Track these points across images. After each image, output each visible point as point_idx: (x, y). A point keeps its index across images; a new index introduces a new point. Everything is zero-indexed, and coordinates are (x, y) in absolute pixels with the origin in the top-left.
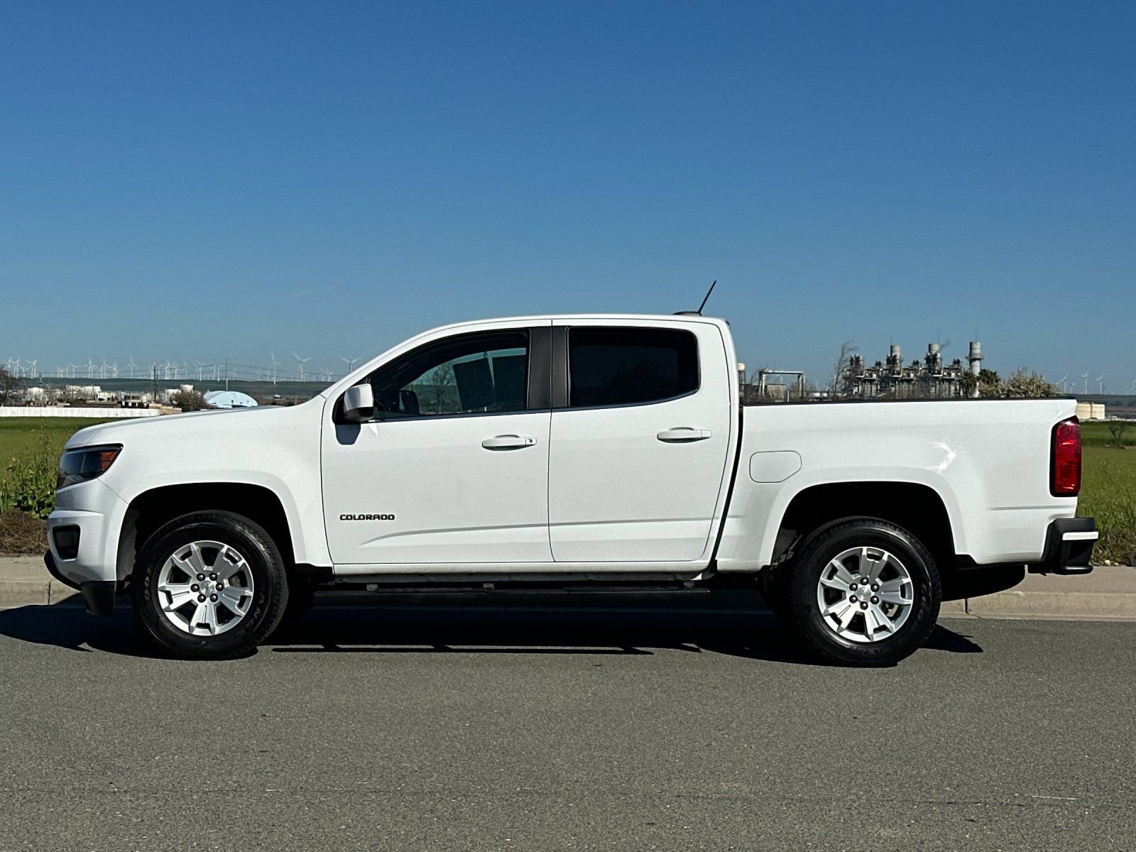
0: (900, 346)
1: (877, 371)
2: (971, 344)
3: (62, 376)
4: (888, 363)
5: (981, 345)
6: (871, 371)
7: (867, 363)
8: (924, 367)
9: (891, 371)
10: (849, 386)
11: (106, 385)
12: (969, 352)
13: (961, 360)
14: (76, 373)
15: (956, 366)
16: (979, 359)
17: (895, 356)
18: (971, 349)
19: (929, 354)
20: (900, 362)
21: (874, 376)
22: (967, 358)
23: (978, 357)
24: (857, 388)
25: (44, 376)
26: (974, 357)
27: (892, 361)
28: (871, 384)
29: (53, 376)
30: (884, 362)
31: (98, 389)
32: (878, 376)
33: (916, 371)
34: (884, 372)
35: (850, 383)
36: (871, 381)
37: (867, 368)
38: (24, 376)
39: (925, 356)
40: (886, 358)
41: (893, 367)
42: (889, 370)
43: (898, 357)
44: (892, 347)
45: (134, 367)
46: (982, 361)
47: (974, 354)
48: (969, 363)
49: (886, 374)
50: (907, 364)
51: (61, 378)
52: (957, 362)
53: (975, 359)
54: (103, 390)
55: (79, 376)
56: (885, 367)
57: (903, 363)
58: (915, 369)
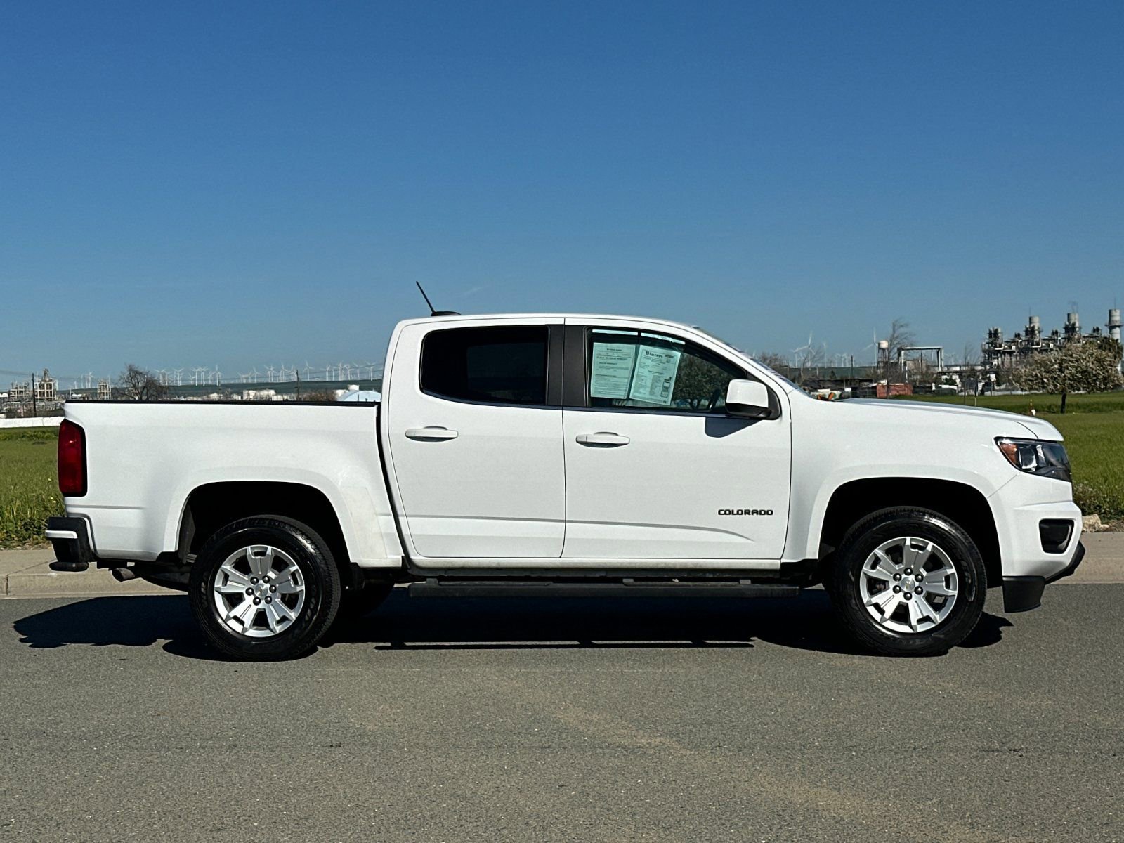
0: (1038, 316)
1: (1015, 342)
2: (1110, 311)
3: (245, 382)
4: (1027, 334)
5: (1121, 313)
6: (1010, 343)
7: (1005, 336)
8: (1062, 336)
9: (1030, 342)
10: (988, 359)
11: (279, 388)
12: (1108, 320)
13: (1100, 328)
14: (257, 378)
15: (1095, 334)
16: (1119, 327)
17: (1034, 327)
18: (1110, 316)
19: (1067, 323)
20: (1039, 332)
21: (1014, 347)
22: (1106, 325)
23: (1118, 324)
24: (996, 360)
25: (222, 382)
26: (1113, 324)
27: (1030, 332)
28: (1011, 356)
29: (237, 382)
30: (1023, 334)
31: (272, 392)
32: (1017, 348)
33: (1055, 341)
34: (1023, 343)
35: (990, 356)
36: (1011, 353)
37: (1006, 340)
38: (210, 382)
39: (1064, 326)
40: (1025, 329)
41: (1032, 337)
42: (1028, 341)
43: (1036, 328)
44: (1030, 318)
45: (310, 370)
46: (1122, 328)
47: (1113, 321)
48: (1108, 330)
49: (1025, 345)
50: (1046, 334)
51: (244, 384)
52: (1096, 330)
53: (1115, 327)
54: (277, 393)
55: (260, 381)
56: (1024, 338)
57: (1041, 334)
58: (1054, 340)
